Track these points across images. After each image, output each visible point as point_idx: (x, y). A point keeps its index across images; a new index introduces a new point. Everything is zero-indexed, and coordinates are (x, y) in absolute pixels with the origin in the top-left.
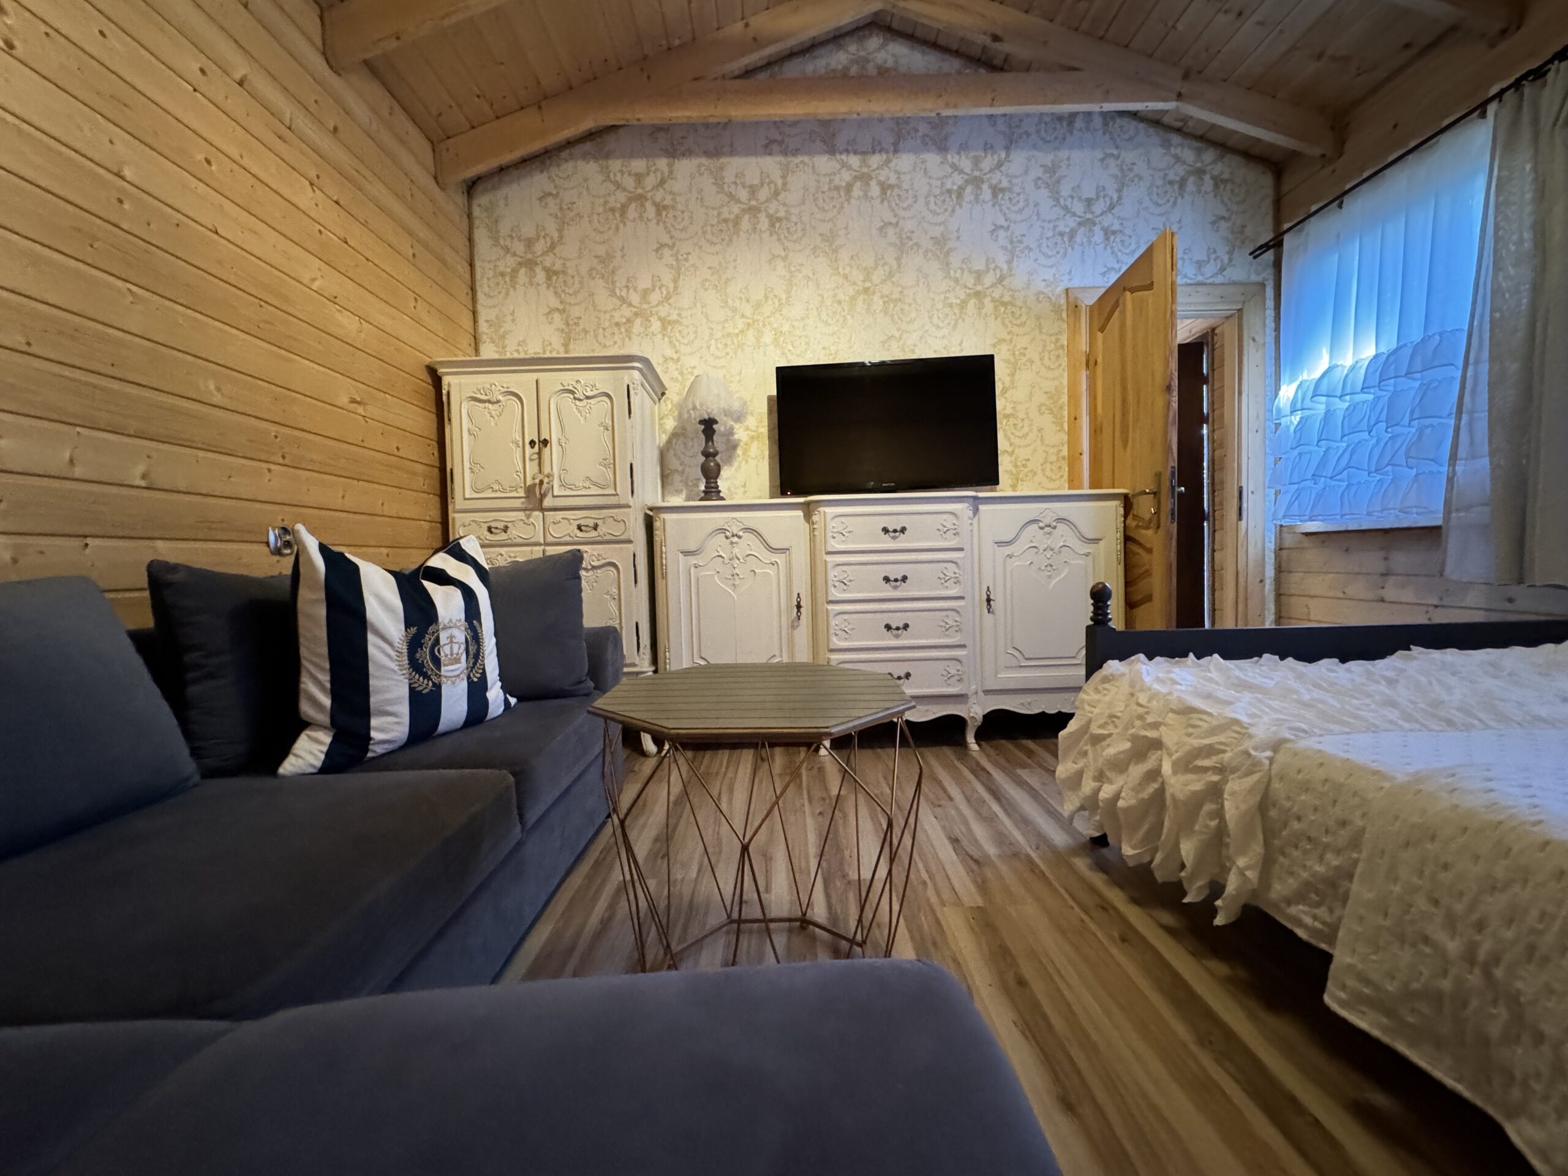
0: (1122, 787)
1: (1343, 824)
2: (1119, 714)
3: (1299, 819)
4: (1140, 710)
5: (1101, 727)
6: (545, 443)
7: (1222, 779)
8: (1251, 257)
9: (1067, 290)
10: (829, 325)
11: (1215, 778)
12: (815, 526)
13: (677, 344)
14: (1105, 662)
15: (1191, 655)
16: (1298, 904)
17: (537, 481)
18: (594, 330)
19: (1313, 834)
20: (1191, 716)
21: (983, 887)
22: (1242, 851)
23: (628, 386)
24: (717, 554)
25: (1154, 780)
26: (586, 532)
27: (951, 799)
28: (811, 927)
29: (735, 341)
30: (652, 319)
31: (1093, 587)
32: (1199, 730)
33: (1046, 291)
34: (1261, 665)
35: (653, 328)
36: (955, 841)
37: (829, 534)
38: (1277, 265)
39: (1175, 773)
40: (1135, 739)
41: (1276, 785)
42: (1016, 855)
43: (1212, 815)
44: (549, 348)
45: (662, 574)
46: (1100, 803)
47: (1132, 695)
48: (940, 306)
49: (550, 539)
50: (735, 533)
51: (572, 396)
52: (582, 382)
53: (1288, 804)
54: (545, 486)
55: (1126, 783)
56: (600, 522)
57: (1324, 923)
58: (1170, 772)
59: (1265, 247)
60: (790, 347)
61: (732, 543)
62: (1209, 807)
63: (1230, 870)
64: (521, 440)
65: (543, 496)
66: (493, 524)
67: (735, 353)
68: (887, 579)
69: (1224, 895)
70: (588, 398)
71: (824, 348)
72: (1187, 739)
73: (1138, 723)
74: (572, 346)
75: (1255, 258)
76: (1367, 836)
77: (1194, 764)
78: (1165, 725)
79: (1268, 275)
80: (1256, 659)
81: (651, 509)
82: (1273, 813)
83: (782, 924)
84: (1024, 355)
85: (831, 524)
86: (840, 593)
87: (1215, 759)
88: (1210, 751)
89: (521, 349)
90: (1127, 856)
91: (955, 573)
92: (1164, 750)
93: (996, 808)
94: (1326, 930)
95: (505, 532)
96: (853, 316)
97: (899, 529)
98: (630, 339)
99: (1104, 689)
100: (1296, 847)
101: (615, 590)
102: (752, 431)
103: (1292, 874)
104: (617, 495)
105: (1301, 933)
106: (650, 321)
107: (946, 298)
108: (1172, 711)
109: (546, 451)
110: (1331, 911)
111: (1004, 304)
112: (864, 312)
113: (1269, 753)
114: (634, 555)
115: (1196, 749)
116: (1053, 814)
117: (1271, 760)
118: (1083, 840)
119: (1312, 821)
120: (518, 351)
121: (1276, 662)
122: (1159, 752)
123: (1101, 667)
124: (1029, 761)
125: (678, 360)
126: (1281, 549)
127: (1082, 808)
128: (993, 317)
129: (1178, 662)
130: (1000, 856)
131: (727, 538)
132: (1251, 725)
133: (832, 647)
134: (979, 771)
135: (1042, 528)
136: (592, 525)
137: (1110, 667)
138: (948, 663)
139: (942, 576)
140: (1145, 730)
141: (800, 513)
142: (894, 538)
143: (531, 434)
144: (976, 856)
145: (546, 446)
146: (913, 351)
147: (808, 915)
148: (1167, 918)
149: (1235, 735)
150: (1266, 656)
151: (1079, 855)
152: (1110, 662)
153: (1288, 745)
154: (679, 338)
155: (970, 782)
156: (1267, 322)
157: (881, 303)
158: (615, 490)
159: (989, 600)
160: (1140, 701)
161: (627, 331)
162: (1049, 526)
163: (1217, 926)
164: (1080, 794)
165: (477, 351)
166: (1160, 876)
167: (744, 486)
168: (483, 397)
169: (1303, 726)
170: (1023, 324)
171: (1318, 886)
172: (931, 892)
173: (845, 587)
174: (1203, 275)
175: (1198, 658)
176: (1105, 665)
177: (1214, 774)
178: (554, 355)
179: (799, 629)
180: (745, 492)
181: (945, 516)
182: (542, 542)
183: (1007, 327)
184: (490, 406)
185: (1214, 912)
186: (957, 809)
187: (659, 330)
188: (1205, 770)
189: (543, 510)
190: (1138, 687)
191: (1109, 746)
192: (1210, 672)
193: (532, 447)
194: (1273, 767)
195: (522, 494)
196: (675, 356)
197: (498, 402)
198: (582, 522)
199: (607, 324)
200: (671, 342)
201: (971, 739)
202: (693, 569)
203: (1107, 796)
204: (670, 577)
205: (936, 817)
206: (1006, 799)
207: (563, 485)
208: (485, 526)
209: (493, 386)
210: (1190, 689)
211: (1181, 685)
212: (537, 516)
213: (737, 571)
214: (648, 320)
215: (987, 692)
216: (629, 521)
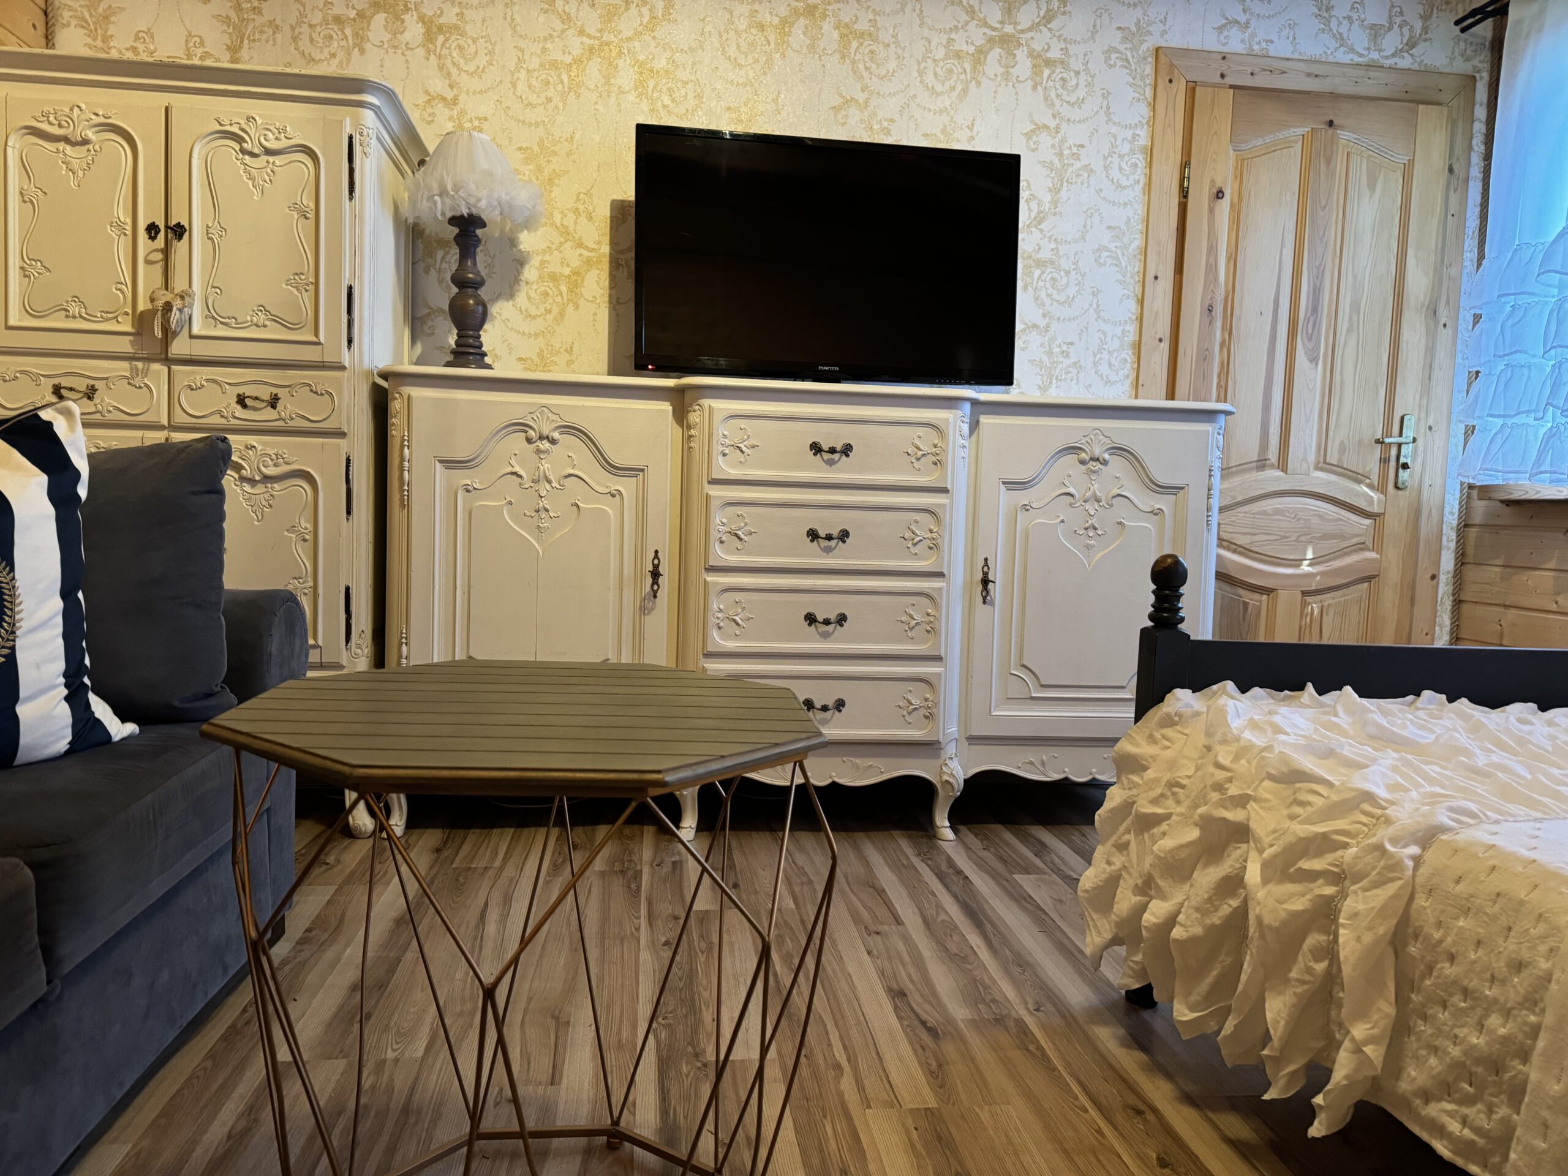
0: (1182, 905)
1: (1518, 966)
2: (1185, 782)
3: (1452, 958)
4: (1221, 775)
5: (1155, 802)
6: (179, 231)
7: (1339, 892)
8: (1457, 29)
9: (1157, 50)
10: (741, 66)
11: (1329, 890)
12: (692, 432)
13: (454, 71)
14: (1169, 692)
15: (1310, 687)
16: (1440, 1100)
17: (160, 303)
18: (293, 28)
19: (1474, 984)
20: (1298, 785)
21: (938, 1074)
22: (1362, 1014)
23: (351, 138)
24: (510, 469)
25: (1233, 894)
26: (255, 409)
27: (898, 921)
28: (627, 1144)
29: (566, 80)
30: (406, 17)
31: (1157, 563)
32: (1309, 809)
33: (1121, 48)
34: (1418, 709)
35: (407, 36)
36: (898, 995)
37: (717, 448)
38: (1497, 46)
39: (1265, 881)
40: (1207, 824)
41: (1421, 901)
42: (999, 1021)
43: (1318, 953)
44: (199, 51)
45: (402, 500)
46: (1144, 933)
47: (1209, 749)
48: (940, 53)
49: (180, 418)
50: (545, 432)
51: (237, 147)
52: (259, 121)
53: (1437, 935)
54: (175, 315)
55: (1188, 898)
56: (281, 393)
57: (1477, 1131)
58: (1259, 879)
59: (1479, 14)
60: (667, 101)
61: (539, 451)
62: (1315, 939)
63: (1341, 1043)
64: (129, 221)
65: (169, 334)
66: (65, 382)
67: (564, 101)
68: (813, 535)
69: (1328, 1087)
70: (269, 152)
71: (729, 108)
72: (1287, 823)
73: (1215, 796)
74: (244, 53)
75: (1463, 30)
76: (1554, 986)
77: (1297, 866)
78: (1255, 799)
79: (1481, 63)
80: (1411, 698)
81: (385, 376)
82: (1413, 950)
83: (572, 1141)
84: (1078, 159)
85: (721, 430)
86: (730, 553)
87: (1330, 857)
88: (1324, 844)
89: (141, 47)
90: (1180, 1022)
91: (931, 531)
92: (1252, 844)
93: (975, 940)
94: (1481, 1142)
95: (90, 398)
96: (783, 56)
97: (839, 448)
98: (362, 51)
99: (1164, 737)
100: (1445, 1006)
101: (306, 525)
102: (587, 248)
103: (1435, 1050)
104: (318, 343)
105: (1441, 1148)
106: (403, 21)
107: (950, 41)
108: (1271, 777)
109: (181, 247)
110: (1490, 1111)
111: (1049, 63)
112: (805, 50)
113: (1414, 850)
114: (348, 461)
115: (1301, 839)
116: (1069, 952)
117: (1417, 860)
118: (1116, 996)
119: (1473, 963)
120: (134, 49)
121: (1442, 705)
122: (1245, 846)
123: (1161, 700)
124: (1037, 861)
125: (455, 101)
126: (1466, 526)
127: (1116, 941)
128: (1030, 83)
129: (1290, 697)
130: (973, 1023)
131: (529, 440)
132: (1391, 803)
133: (710, 648)
134: (950, 875)
135: (1083, 462)
136: (267, 397)
137: (1178, 699)
138: (910, 686)
139: (908, 535)
140: (1225, 808)
141: (666, 407)
142: (830, 463)
143: (149, 212)
144: (931, 1022)
145: (180, 237)
146: (888, 132)
147: (623, 1123)
148: (1238, 1127)
149: (1364, 819)
150: (1427, 694)
151: (1105, 1023)
152: (1178, 692)
153: (1444, 837)
154: (457, 58)
155: (933, 894)
156: (1474, 142)
157: (836, 34)
158: (317, 334)
159: (985, 582)
160: (1220, 759)
161: (356, 35)
162: (1098, 459)
163: (1313, 1138)
164: (1113, 917)
165: (49, 39)
166: (1230, 1056)
167: (569, 351)
168: (55, 130)
169: (1473, 807)
170: (1079, 103)
171: (1474, 1069)
172: (847, 1084)
173: (739, 545)
174: (1380, 51)
175: (1321, 691)
176: (1168, 696)
177: (1329, 884)
178: (209, 63)
179: (654, 613)
180: (570, 363)
181: (920, 431)
182: (166, 423)
183: (1053, 105)
184: (68, 149)
185: (1311, 1114)
186: (907, 939)
187: (420, 39)
188: (1312, 876)
189: (168, 361)
190: (1218, 737)
191: (1164, 834)
192: (1336, 715)
193: (153, 238)
194: (1421, 870)
195: (128, 328)
196: (450, 96)
197: (85, 142)
198: (248, 390)
199: (317, 18)
200: (441, 67)
201: (942, 820)
202: (461, 494)
203: (1155, 920)
204: (416, 507)
205: (869, 953)
206: (993, 924)
207: (211, 316)
208: (48, 385)
209: (76, 109)
210: (1303, 741)
211: (1286, 734)
212: (159, 372)
213: (545, 503)
214: (398, 18)
215: (973, 740)
216: (340, 393)
